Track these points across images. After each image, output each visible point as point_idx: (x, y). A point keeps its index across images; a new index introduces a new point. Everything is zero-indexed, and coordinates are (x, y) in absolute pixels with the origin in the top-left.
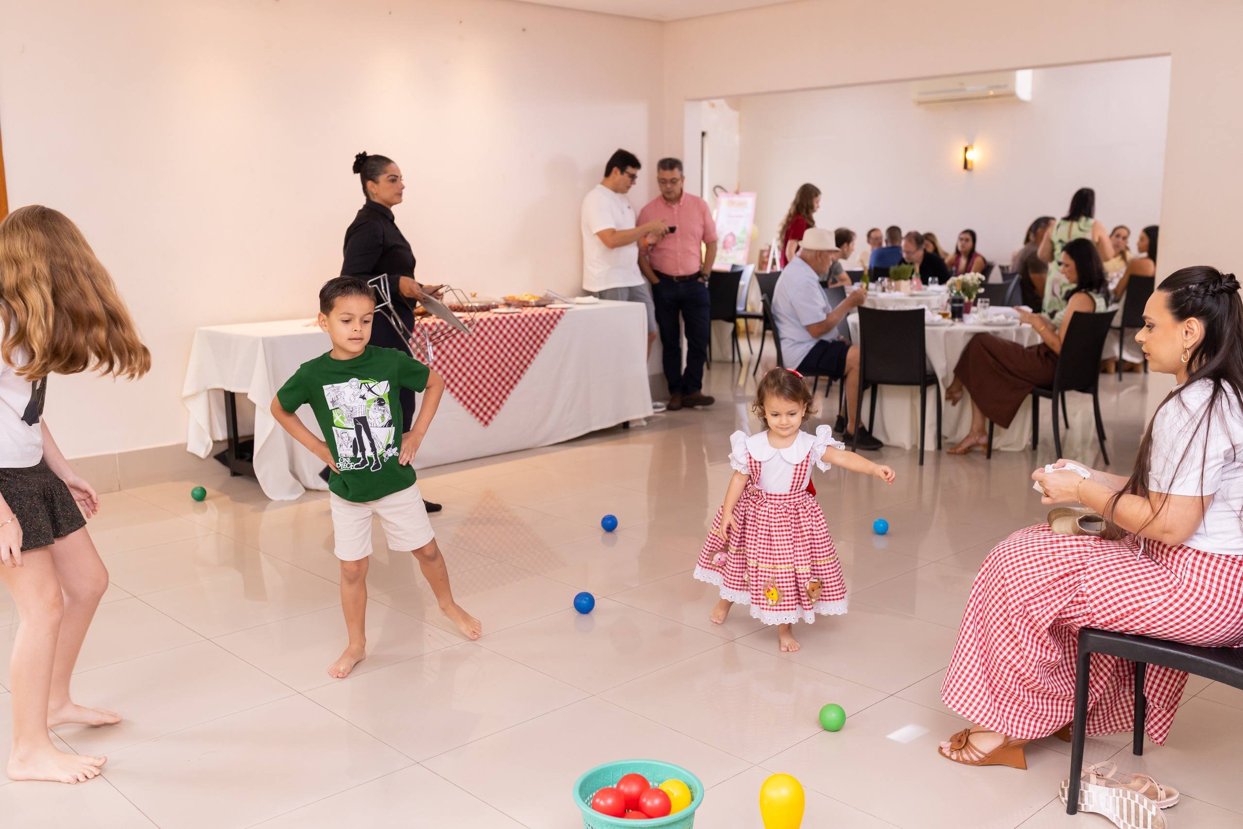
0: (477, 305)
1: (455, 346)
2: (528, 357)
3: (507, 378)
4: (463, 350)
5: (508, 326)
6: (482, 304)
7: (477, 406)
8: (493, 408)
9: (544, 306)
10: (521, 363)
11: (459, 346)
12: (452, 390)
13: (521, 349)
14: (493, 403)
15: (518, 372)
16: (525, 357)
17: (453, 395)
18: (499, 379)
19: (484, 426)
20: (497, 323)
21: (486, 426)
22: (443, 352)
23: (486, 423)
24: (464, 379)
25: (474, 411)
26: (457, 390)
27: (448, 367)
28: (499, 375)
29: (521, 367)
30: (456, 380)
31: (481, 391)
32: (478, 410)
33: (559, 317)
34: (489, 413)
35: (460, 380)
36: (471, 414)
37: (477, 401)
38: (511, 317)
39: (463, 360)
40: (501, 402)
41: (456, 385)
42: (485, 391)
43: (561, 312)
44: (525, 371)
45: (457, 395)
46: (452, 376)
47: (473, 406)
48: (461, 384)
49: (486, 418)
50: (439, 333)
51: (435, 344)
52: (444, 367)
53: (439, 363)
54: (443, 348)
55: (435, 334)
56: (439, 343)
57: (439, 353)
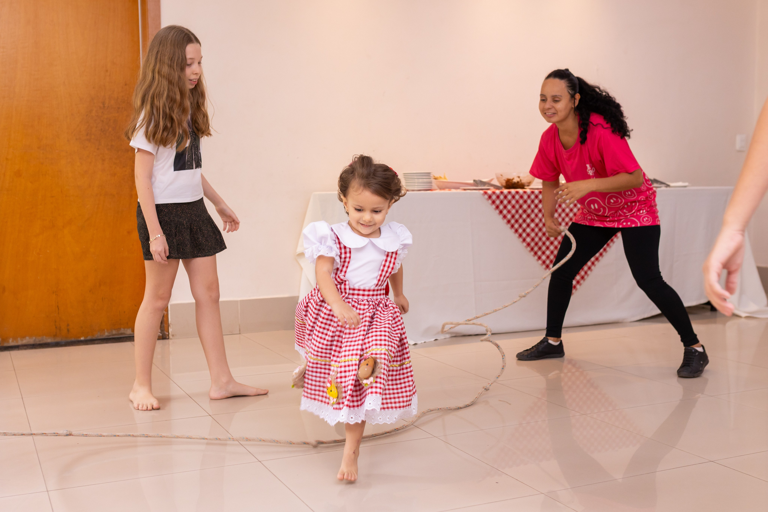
12: (539, 258)
22: (533, 221)
27: (537, 235)
30: (544, 248)
35: (548, 248)
45: (544, 262)
46: (540, 244)
50: (529, 202)
51: (525, 211)
52: (533, 235)
53: (528, 230)
54: (533, 216)
55: (525, 202)
56: (529, 211)
57: (528, 221)
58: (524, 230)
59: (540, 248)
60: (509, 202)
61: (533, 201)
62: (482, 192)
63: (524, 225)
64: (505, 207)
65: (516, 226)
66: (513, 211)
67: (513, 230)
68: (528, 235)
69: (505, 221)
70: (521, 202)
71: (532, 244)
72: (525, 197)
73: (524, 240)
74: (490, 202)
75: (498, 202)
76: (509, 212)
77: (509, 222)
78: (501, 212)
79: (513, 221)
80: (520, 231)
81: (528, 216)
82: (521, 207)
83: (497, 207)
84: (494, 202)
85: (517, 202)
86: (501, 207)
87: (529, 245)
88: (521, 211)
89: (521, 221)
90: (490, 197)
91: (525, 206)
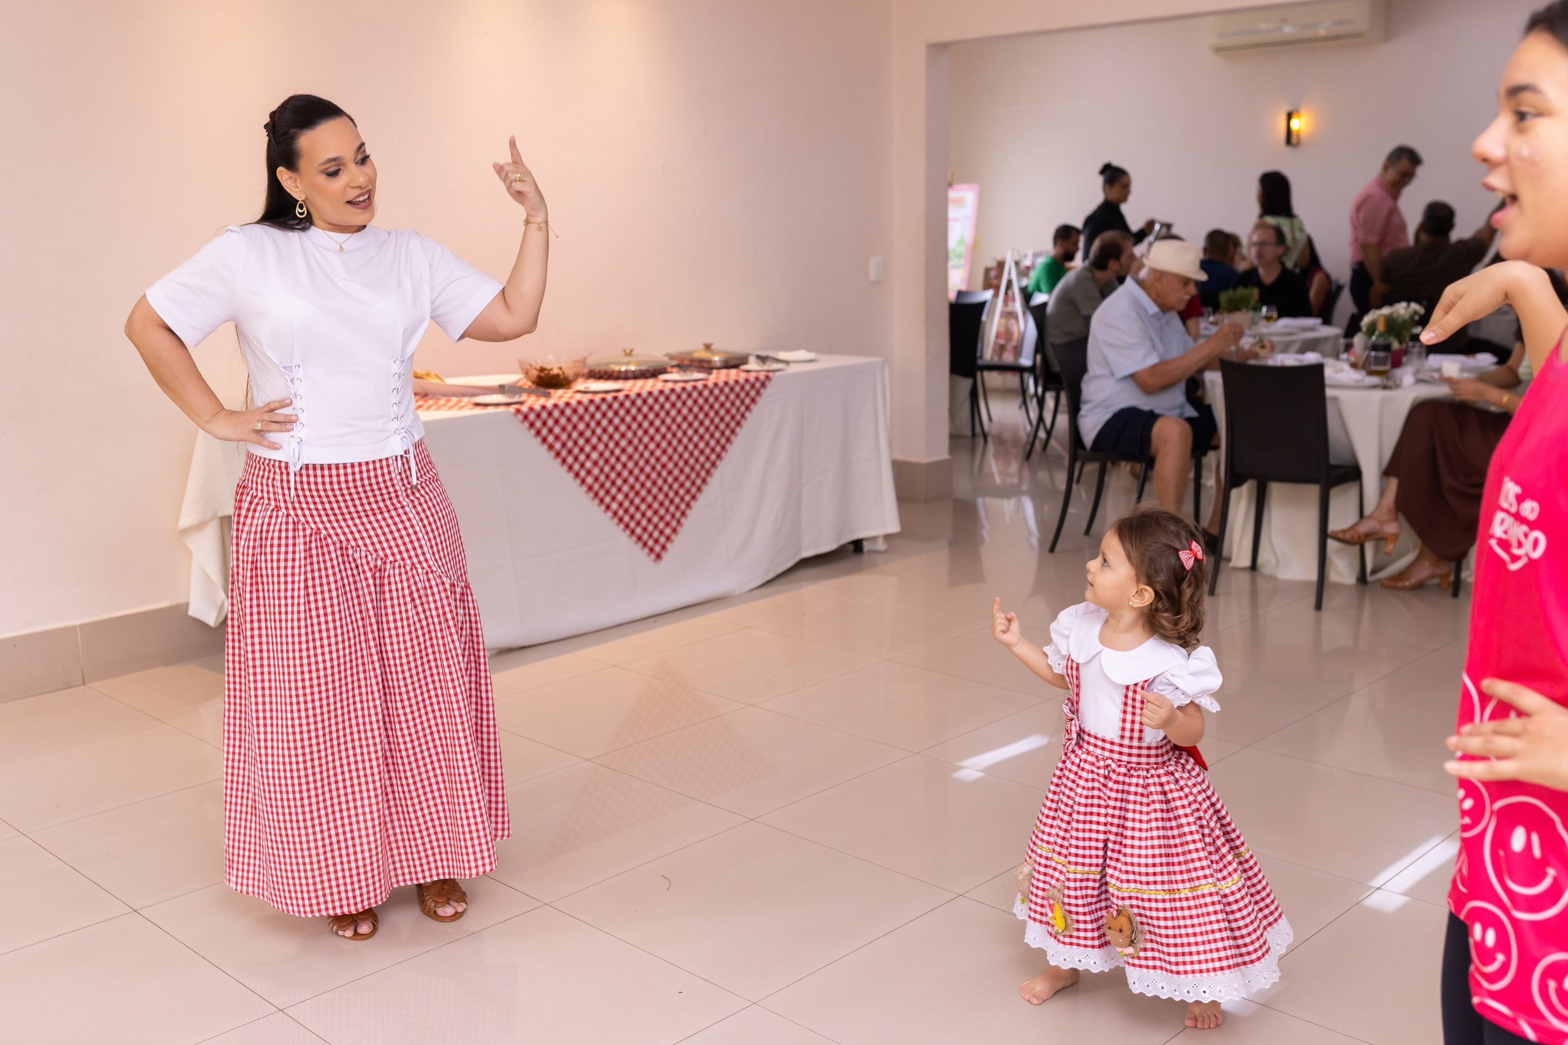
0: (633, 368)
1: (611, 437)
2: (718, 449)
3: (688, 484)
4: (623, 443)
5: (690, 403)
6: (643, 368)
7: (645, 529)
8: (668, 531)
9: (736, 366)
10: (708, 458)
11: (617, 436)
12: (608, 507)
13: (707, 437)
14: (667, 524)
15: (703, 474)
16: (713, 450)
17: (610, 514)
18: (676, 486)
19: (655, 560)
20: (673, 398)
21: (658, 561)
22: (594, 448)
23: (658, 556)
24: (626, 488)
25: (639, 538)
26: (614, 506)
27: (602, 470)
28: (676, 479)
29: (708, 465)
30: (614, 491)
31: (650, 506)
32: (645, 537)
33: (763, 385)
34: (662, 540)
35: (620, 490)
36: (636, 543)
37: (644, 522)
38: (695, 388)
39: (624, 458)
40: (679, 522)
41: (614, 498)
42: (656, 505)
43: (767, 377)
44: (713, 471)
45: (615, 514)
46: (608, 484)
47: (639, 531)
48: (620, 497)
49: (657, 548)
50: (587, 417)
51: (581, 434)
52: (596, 471)
53: (588, 464)
54: (594, 440)
55: (581, 418)
56: (588, 433)
57: (588, 449)
58: (582, 465)
59: (608, 492)
60: (557, 422)
61: (592, 416)
62: (512, 409)
63: (582, 457)
64: (551, 431)
65: (570, 460)
66: (564, 437)
67: (565, 468)
68: (589, 472)
69: (552, 454)
70: (575, 419)
71: (596, 487)
72: (581, 410)
73: (583, 481)
74: (526, 425)
75: (538, 424)
76: (557, 438)
77: (558, 454)
78: (544, 440)
79: (564, 453)
80: (577, 467)
81: (587, 441)
82: (575, 427)
83: (538, 433)
84: (532, 425)
85: (569, 420)
86: (544, 432)
87: (590, 488)
88: (575, 435)
89: (576, 451)
90: (526, 417)
91: (581, 426)
